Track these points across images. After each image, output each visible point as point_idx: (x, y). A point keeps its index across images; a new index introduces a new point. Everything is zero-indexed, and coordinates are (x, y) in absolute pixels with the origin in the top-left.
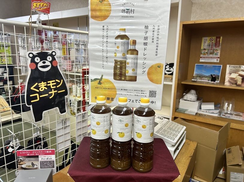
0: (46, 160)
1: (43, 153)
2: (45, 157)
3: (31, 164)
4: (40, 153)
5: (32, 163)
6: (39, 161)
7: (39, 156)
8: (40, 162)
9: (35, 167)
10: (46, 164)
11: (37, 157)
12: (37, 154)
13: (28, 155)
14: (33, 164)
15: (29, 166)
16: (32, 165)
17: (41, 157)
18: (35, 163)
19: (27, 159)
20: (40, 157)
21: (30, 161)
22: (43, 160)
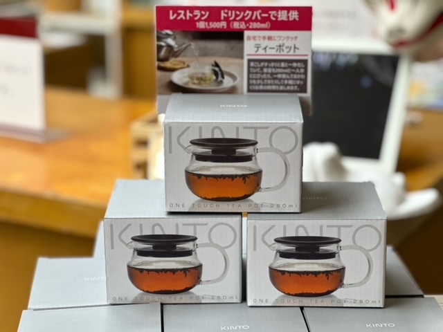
0: (273, 52)
2: (270, 38)
3: (208, 70)
4: (250, 20)
5: (217, 65)
6: (246, 58)
7: (246, 33)
8: (249, 61)
9: (227, 82)
10: (272, 74)
12: (236, 25)
13: (201, 25)
14: (218, 73)
15: (201, 80)
16: (216, 73)
17: (254, 38)
18: (227, 64)
19: (194, 45)
20: (249, 38)
21: (205, 54)
22: (261, 51)
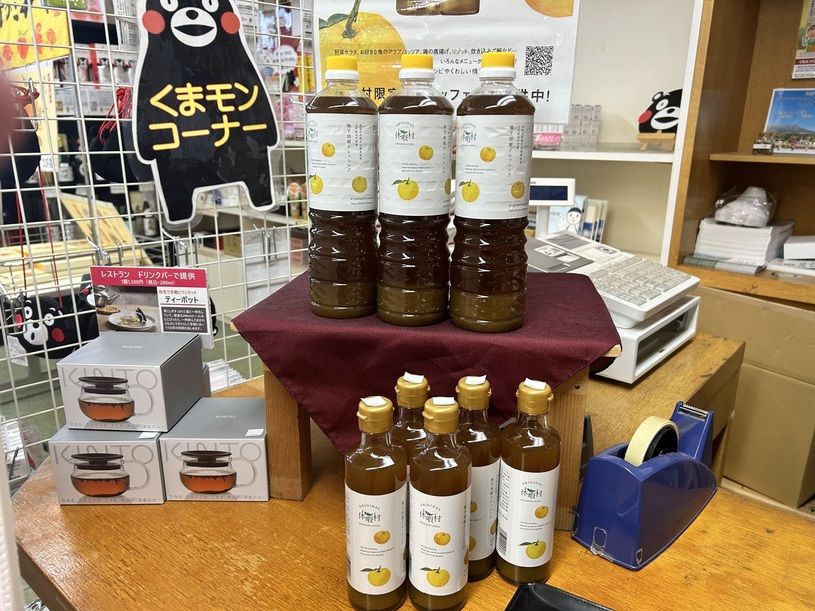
1: (170, 279)
11: (153, 290)
